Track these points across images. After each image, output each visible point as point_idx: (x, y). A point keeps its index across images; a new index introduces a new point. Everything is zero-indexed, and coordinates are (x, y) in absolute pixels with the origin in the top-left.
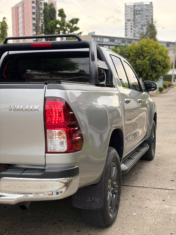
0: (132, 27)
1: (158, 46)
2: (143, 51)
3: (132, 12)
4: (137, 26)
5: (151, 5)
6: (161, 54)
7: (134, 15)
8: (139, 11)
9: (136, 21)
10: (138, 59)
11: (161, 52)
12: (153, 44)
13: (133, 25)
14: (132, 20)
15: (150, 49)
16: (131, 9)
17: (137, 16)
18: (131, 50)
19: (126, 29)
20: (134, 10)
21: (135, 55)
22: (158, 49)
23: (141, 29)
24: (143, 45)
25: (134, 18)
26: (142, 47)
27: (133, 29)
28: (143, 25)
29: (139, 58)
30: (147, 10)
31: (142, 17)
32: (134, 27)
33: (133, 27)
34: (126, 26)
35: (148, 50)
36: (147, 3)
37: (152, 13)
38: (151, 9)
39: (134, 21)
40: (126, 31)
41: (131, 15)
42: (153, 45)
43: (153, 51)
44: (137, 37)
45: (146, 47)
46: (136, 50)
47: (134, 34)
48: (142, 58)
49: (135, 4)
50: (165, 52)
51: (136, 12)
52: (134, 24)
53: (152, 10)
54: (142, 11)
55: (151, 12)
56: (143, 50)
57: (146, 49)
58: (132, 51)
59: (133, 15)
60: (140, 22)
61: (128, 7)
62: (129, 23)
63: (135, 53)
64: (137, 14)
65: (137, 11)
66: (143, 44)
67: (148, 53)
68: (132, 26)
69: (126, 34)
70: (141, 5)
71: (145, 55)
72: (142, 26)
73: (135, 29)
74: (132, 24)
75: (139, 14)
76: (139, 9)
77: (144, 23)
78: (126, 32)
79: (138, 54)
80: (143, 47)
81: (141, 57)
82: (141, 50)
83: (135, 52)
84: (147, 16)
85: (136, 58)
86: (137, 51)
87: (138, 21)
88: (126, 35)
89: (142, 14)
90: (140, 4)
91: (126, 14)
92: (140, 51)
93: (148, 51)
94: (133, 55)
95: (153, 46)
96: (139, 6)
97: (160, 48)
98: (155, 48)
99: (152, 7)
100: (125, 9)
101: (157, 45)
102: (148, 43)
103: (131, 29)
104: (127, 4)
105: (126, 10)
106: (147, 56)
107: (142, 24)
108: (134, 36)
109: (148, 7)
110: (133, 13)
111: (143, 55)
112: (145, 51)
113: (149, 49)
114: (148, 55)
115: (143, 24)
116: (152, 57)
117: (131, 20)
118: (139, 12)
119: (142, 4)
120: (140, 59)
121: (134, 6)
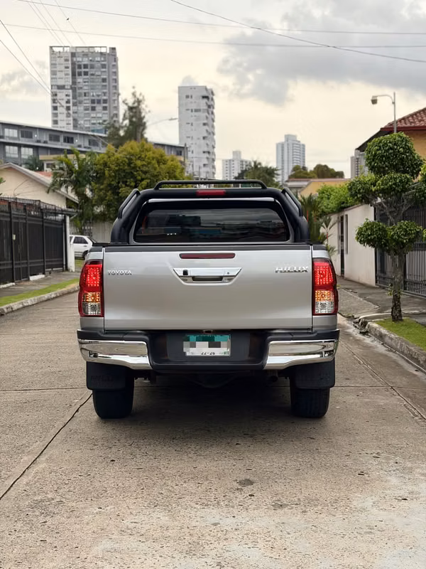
0: (68, 105)
1: (164, 158)
2: (134, 168)
3: (67, 67)
4: (81, 102)
5: (113, 55)
6: (172, 175)
7: (74, 75)
8: (86, 66)
9: (78, 91)
10: (123, 186)
11: (171, 172)
12: (154, 153)
13: (71, 98)
14: (69, 87)
15: (149, 163)
16: (67, 60)
17: (80, 80)
18: (105, 164)
19: (55, 108)
20: (73, 64)
21: (115, 177)
22: (164, 164)
23: (90, 109)
24: (133, 155)
25: (74, 83)
26: (130, 159)
27: (73, 109)
28: (96, 101)
29: (125, 183)
30: (104, 66)
31: (93, 82)
32: (75, 104)
33: (71, 105)
34: (54, 101)
35: (143, 165)
36: (103, 50)
37: (116, 73)
38: (114, 63)
39: (74, 89)
40: (55, 112)
41: (67, 74)
42: (154, 156)
43: (155, 169)
44: (81, 129)
45: (139, 158)
46: (118, 165)
47: (75, 120)
48: (133, 184)
49: (74, 51)
50: (178, 171)
51: (77, 70)
52: (74, 97)
53: (115, 66)
54: (92, 67)
55: (114, 70)
56: (132, 165)
57: (139, 163)
58: (109, 167)
59: (70, 76)
60: (88, 93)
61: (58, 55)
62: (61, 95)
63: (117, 171)
64: (80, 74)
65: (80, 67)
66: (132, 151)
67: (145, 173)
68: (68, 102)
69: (55, 119)
70: (89, 52)
71: (139, 178)
72: (93, 102)
73: (75, 108)
74: (68, 98)
75: (86, 73)
76: (86, 61)
77: (98, 96)
78: (55, 115)
79: (123, 174)
80: (134, 158)
81: (128, 180)
82: (129, 164)
83: (117, 168)
84: (104, 80)
85: (119, 183)
86: (121, 167)
87: (83, 91)
88: (55, 122)
89: (92, 75)
90: (86, 50)
91: (53, 73)
92: (126, 167)
93: (145, 169)
94: (110, 176)
95: (153, 158)
96: (85, 55)
97: (170, 163)
98: (158, 162)
99: (116, 60)
100: (51, 60)
101: (162, 156)
102: (143, 151)
103: (68, 108)
104: (56, 50)
105: (54, 62)
106: (142, 180)
107: (93, 98)
108: (75, 127)
109: (105, 58)
110: (70, 71)
111: (134, 177)
112: (138, 169)
113: (144, 163)
114: (144, 176)
115: (96, 98)
116: (154, 182)
117: (66, 87)
118: (86, 70)
119: (91, 50)
120: (126, 185)
121: (73, 55)
